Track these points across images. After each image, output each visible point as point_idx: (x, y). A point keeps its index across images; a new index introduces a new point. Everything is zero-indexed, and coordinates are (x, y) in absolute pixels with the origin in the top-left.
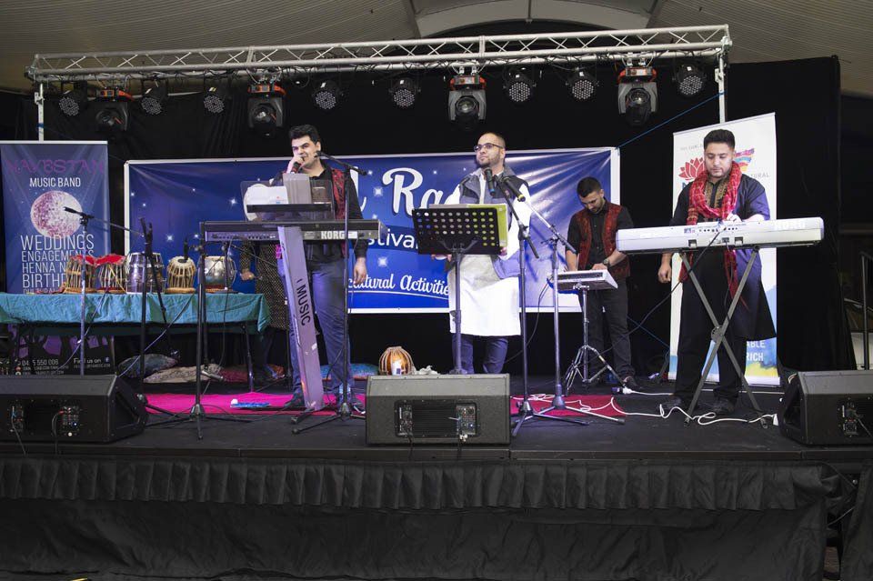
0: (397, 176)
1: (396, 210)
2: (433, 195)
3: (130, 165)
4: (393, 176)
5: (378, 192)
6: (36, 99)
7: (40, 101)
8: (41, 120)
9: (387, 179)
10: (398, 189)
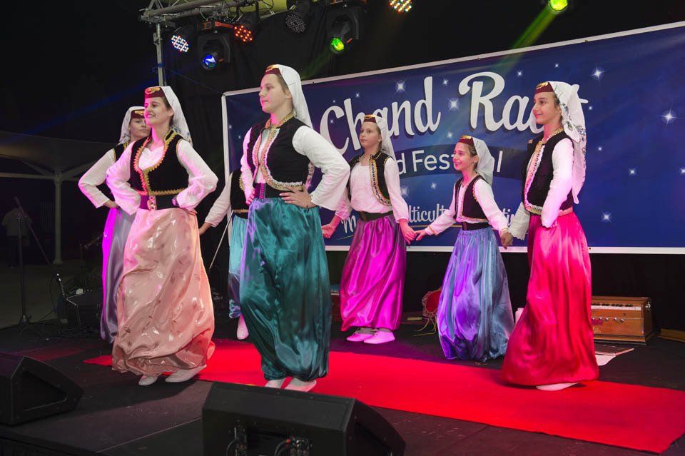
0: (475, 83)
1: (474, 125)
2: (516, 104)
3: (226, 97)
4: (470, 84)
5: (454, 104)
6: (155, 39)
7: (157, 41)
8: (160, 61)
9: (463, 88)
10: (476, 99)
